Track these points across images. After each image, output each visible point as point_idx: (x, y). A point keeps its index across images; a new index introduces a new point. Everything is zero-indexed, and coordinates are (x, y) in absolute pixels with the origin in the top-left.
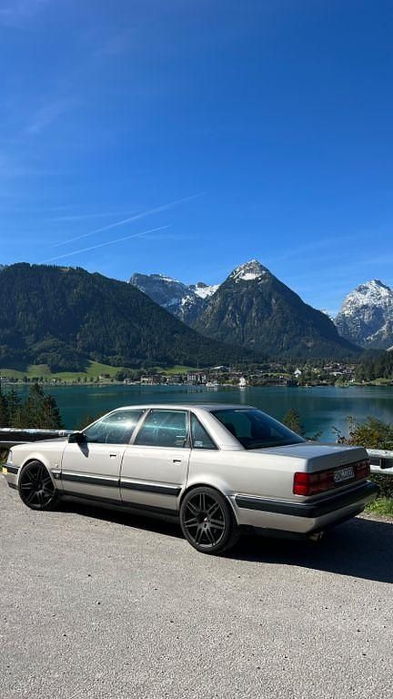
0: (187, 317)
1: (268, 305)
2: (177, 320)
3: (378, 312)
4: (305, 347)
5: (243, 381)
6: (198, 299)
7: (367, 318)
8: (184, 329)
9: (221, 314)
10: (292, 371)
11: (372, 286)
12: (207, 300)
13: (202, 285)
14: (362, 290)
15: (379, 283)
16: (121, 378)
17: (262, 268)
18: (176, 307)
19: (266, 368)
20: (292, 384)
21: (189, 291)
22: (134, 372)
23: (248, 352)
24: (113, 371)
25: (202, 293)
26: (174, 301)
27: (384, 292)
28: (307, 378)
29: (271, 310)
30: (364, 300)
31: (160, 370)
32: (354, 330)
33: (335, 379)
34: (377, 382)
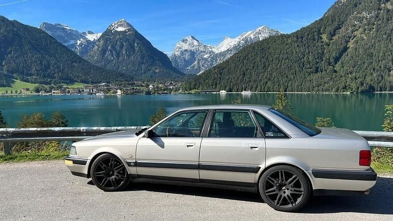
0: (82, 52)
1: (132, 47)
2: (75, 54)
3: (193, 54)
4: (155, 72)
5: (119, 92)
6: (88, 41)
7: (187, 56)
8: (80, 60)
9: (104, 51)
10: (148, 86)
11: (189, 39)
12: (94, 42)
13: (90, 33)
14: (184, 41)
15: (193, 38)
16: (37, 91)
17: (129, 25)
18: (74, 45)
19: (133, 84)
20: (148, 93)
21: (83, 35)
22: (46, 86)
23: (122, 75)
24: (32, 86)
25: (91, 38)
26: (72, 42)
27: (196, 43)
28: (157, 90)
29: (134, 50)
30: (186, 46)
31: (65, 86)
32: (181, 63)
33: (171, 90)
34: (193, 91)
